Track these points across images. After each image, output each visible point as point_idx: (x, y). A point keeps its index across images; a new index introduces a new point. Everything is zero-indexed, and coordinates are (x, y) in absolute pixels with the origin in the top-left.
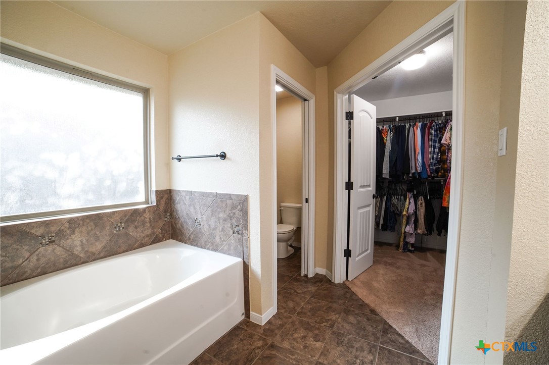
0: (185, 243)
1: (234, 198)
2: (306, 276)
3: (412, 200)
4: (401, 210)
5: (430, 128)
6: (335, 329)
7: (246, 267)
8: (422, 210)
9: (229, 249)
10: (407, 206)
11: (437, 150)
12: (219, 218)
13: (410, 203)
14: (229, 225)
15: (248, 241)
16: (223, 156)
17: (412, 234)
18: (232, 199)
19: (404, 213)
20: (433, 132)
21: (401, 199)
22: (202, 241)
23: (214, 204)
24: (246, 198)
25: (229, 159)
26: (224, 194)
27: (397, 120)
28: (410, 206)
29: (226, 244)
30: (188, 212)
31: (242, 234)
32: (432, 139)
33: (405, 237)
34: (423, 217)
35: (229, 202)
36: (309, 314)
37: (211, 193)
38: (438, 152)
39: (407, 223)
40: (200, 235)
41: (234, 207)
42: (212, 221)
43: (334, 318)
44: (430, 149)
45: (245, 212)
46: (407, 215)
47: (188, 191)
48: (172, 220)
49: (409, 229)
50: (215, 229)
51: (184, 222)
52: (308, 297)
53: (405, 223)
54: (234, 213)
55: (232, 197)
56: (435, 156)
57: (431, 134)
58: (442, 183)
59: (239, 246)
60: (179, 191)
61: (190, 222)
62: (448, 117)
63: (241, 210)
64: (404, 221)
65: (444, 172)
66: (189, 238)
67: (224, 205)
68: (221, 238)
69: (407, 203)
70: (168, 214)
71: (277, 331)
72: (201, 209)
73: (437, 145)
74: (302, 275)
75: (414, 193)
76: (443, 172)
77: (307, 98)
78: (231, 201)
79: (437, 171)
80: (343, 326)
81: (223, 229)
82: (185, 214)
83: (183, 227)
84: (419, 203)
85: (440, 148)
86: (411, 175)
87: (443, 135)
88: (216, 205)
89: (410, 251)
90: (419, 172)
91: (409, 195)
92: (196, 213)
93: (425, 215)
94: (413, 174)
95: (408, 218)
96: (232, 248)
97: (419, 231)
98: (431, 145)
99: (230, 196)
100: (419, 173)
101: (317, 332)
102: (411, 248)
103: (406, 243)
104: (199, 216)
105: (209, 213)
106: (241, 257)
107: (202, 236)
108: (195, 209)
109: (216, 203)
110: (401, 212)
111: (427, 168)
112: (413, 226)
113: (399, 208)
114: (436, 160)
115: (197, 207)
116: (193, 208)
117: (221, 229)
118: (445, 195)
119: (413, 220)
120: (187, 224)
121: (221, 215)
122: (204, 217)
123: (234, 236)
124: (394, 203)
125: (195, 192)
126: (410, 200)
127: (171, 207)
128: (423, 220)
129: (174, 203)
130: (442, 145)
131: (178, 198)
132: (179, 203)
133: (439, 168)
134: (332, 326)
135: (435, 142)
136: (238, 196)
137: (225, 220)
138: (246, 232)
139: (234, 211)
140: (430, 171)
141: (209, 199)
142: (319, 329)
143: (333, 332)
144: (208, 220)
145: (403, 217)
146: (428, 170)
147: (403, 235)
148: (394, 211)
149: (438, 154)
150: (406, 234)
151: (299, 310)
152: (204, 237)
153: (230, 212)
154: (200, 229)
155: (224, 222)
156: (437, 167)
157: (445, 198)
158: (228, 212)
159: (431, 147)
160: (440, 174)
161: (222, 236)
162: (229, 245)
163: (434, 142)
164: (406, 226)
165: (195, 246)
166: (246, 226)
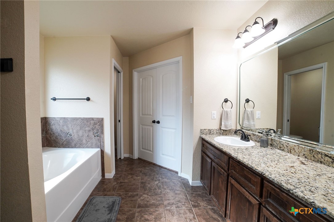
0: (59, 147)
1: (95, 120)
2: (120, 159)
6: (142, 172)
7: (102, 152)
9: (92, 145)
12: (85, 130)
14: (92, 133)
15: (103, 139)
16: (88, 99)
18: (94, 120)
22: (73, 144)
23: (82, 123)
24: (102, 119)
25: (91, 101)
26: (89, 118)
29: (90, 143)
30: (62, 129)
31: (100, 137)
35: (92, 122)
36: (129, 170)
37: (80, 118)
40: (71, 141)
41: (95, 124)
42: (80, 132)
43: (140, 169)
45: (102, 126)
47: (62, 118)
48: (47, 136)
50: (83, 136)
51: (59, 135)
52: (126, 166)
54: (95, 127)
55: (94, 119)
59: (98, 143)
60: (54, 118)
61: (63, 135)
63: (99, 125)
66: (63, 144)
67: (89, 123)
68: (86, 141)
70: (44, 132)
71: (120, 178)
72: (72, 127)
74: (118, 158)
77: (120, 71)
78: (93, 121)
80: (145, 171)
81: (88, 136)
82: (59, 130)
83: (57, 139)
88: (83, 124)
92: (68, 129)
96: (94, 144)
99: (93, 119)
101: (136, 175)
104: (71, 131)
105: (79, 128)
106: (99, 148)
107: (73, 141)
108: (67, 127)
109: (84, 123)
115: (70, 126)
116: (66, 127)
117: (86, 136)
120: (61, 136)
121: (87, 129)
122: (75, 131)
123: (95, 138)
125: (68, 118)
127: (46, 127)
129: (49, 125)
131: (53, 122)
132: (54, 125)
134: (141, 172)
136: (98, 118)
137: (89, 131)
138: (103, 135)
139: (95, 126)
141: (78, 121)
142: (136, 174)
143: (143, 173)
144: (77, 132)
151: (124, 170)
152: (74, 142)
153: (93, 126)
154: (72, 138)
155: (89, 132)
158: (91, 126)
161: (87, 140)
162: (92, 143)
165: (67, 148)
166: (102, 132)
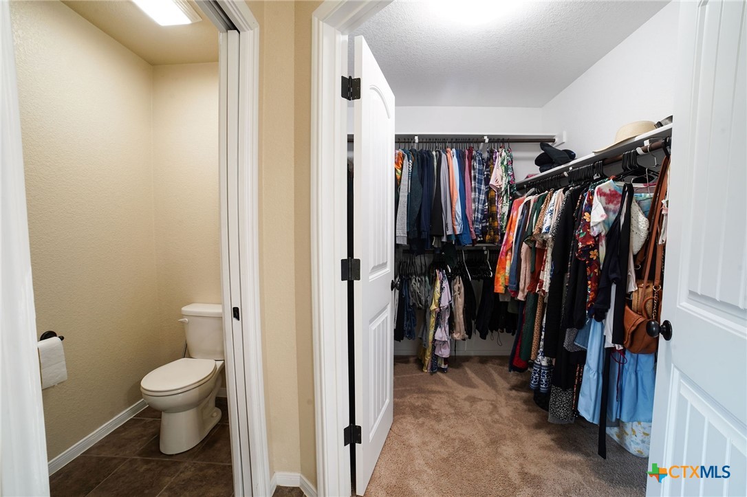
3: (446, 284)
4: (426, 301)
5: (472, 158)
8: (459, 300)
10: (437, 295)
11: (482, 197)
13: (442, 289)
17: (445, 342)
19: (433, 307)
20: (476, 165)
21: (426, 281)
27: (417, 141)
28: (443, 294)
32: (475, 176)
33: (434, 348)
34: (461, 311)
38: (485, 200)
39: (437, 325)
44: (473, 194)
46: (438, 310)
49: (441, 334)
53: (434, 325)
56: (480, 207)
57: (474, 169)
58: (486, 252)
62: (493, 144)
64: (432, 321)
65: (494, 235)
69: (438, 289)
73: (483, 187)
75: (447, 270)
76: (492, 233)
79: (484, 232)
84: (456, 287)
85: (487, 194)
86: (444, 239)
87: (491, 171)
89: (443, 370)
90: (458, 233)
91: (439, 275)
93: (464, 307)
94: (449, 237)
95: (439, 316)
97: (456, 336)
98: (475, 188)
100: (456, 236)
102: (443, 366)
103: (435, 358)
110: (427, 306)
111: (471, 226)
112: (447, 329)
113: (423, 298)
114: (482, 214)
118: (498, 273)
119: (447, 317)
124: (414, 290)
126: (442, 283)
128: (462, 316)
130: (490, 188)
133: (486, 226)
135: (480, 182)
140: (475, 232)
145: (430, 314)
146: (472, 230)
147: (430, 345)
148: (414, 304)
149: (485, 203)
150: (436, 342)
156: (484, 225)
157: (498, 278)
159: (475, 191)
160: (488, 237)
163: (478, 183)
164: (436, 329)
